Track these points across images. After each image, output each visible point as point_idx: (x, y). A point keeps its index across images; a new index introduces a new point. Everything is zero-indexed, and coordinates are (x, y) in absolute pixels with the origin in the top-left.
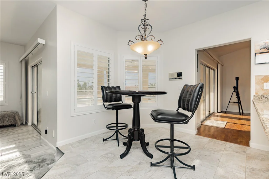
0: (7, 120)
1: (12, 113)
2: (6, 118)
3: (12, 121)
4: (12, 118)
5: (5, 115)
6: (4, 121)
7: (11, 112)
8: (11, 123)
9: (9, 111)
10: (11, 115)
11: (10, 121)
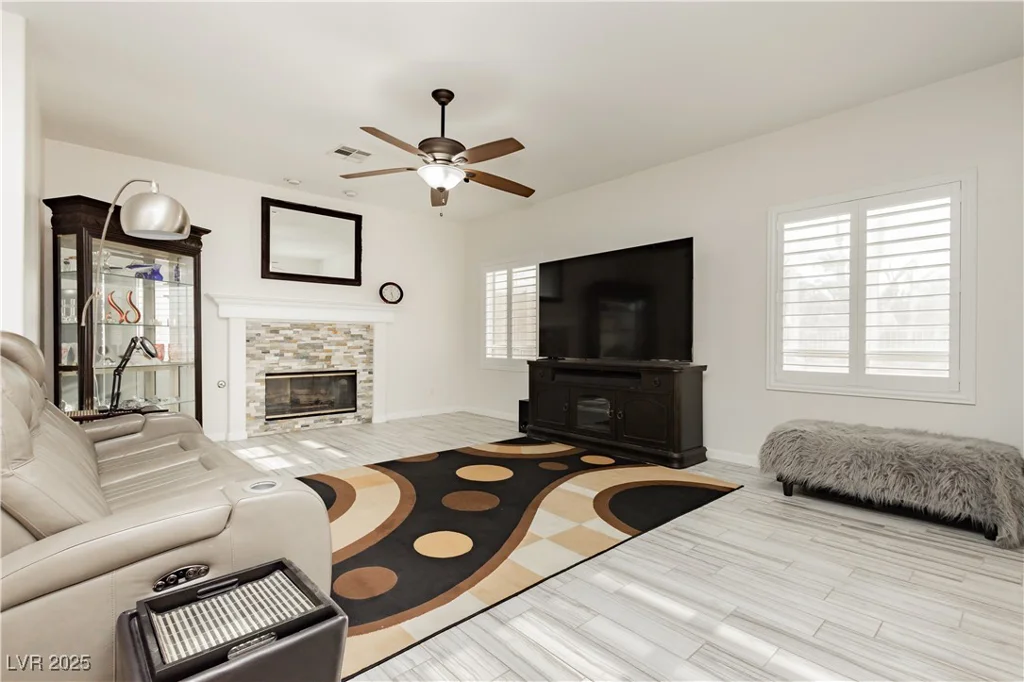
0: (946, 484)
1: (976, 457)
2: (938, 475)
3: (973, 504)
4: (972, 485)
5: (935, 455)
6: (926, 485)
7: (970, 443)
8: (968, 509)
9: (959, 439)
10: (967, 465)
11: (960, 494)
